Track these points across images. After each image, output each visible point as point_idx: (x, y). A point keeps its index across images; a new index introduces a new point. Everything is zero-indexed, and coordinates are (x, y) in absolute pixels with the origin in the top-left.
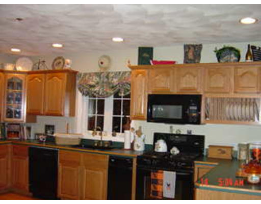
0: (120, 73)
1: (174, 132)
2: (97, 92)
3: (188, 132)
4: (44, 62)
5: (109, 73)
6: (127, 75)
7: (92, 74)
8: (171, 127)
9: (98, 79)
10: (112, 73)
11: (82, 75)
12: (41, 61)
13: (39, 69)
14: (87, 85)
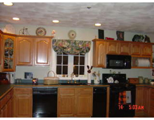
0: (82, 41)
1: (112, 73)
2: (69, 52)
3: (119, 72)
4: (27, 29)
5: (76, 41)
6: (87, 43)
7: (64, 41)
8: (111, 71)
9: (69, 44)
10: (78, 41)
11: (57, 41)
12: (25, 28)
13: (23, 33)
14: (62, 47)
